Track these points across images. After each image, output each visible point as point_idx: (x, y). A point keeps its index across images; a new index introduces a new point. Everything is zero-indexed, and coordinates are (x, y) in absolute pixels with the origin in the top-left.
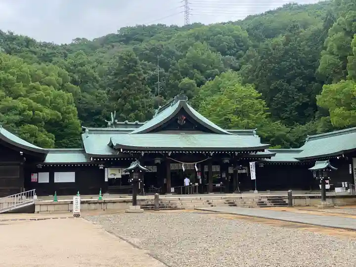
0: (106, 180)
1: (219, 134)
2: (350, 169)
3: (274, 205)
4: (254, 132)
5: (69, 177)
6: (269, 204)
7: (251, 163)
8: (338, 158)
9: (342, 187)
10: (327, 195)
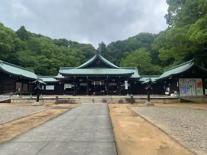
0: (65, 89)
1: (114, 68)
2: (178, 84)
3: (128, 102)
4: (136, 68)
5: (52, 88)
6: (124, 102)
7: (125, 82)
8: (170, 78)
9: (174, 93)
10: (150, 97)
